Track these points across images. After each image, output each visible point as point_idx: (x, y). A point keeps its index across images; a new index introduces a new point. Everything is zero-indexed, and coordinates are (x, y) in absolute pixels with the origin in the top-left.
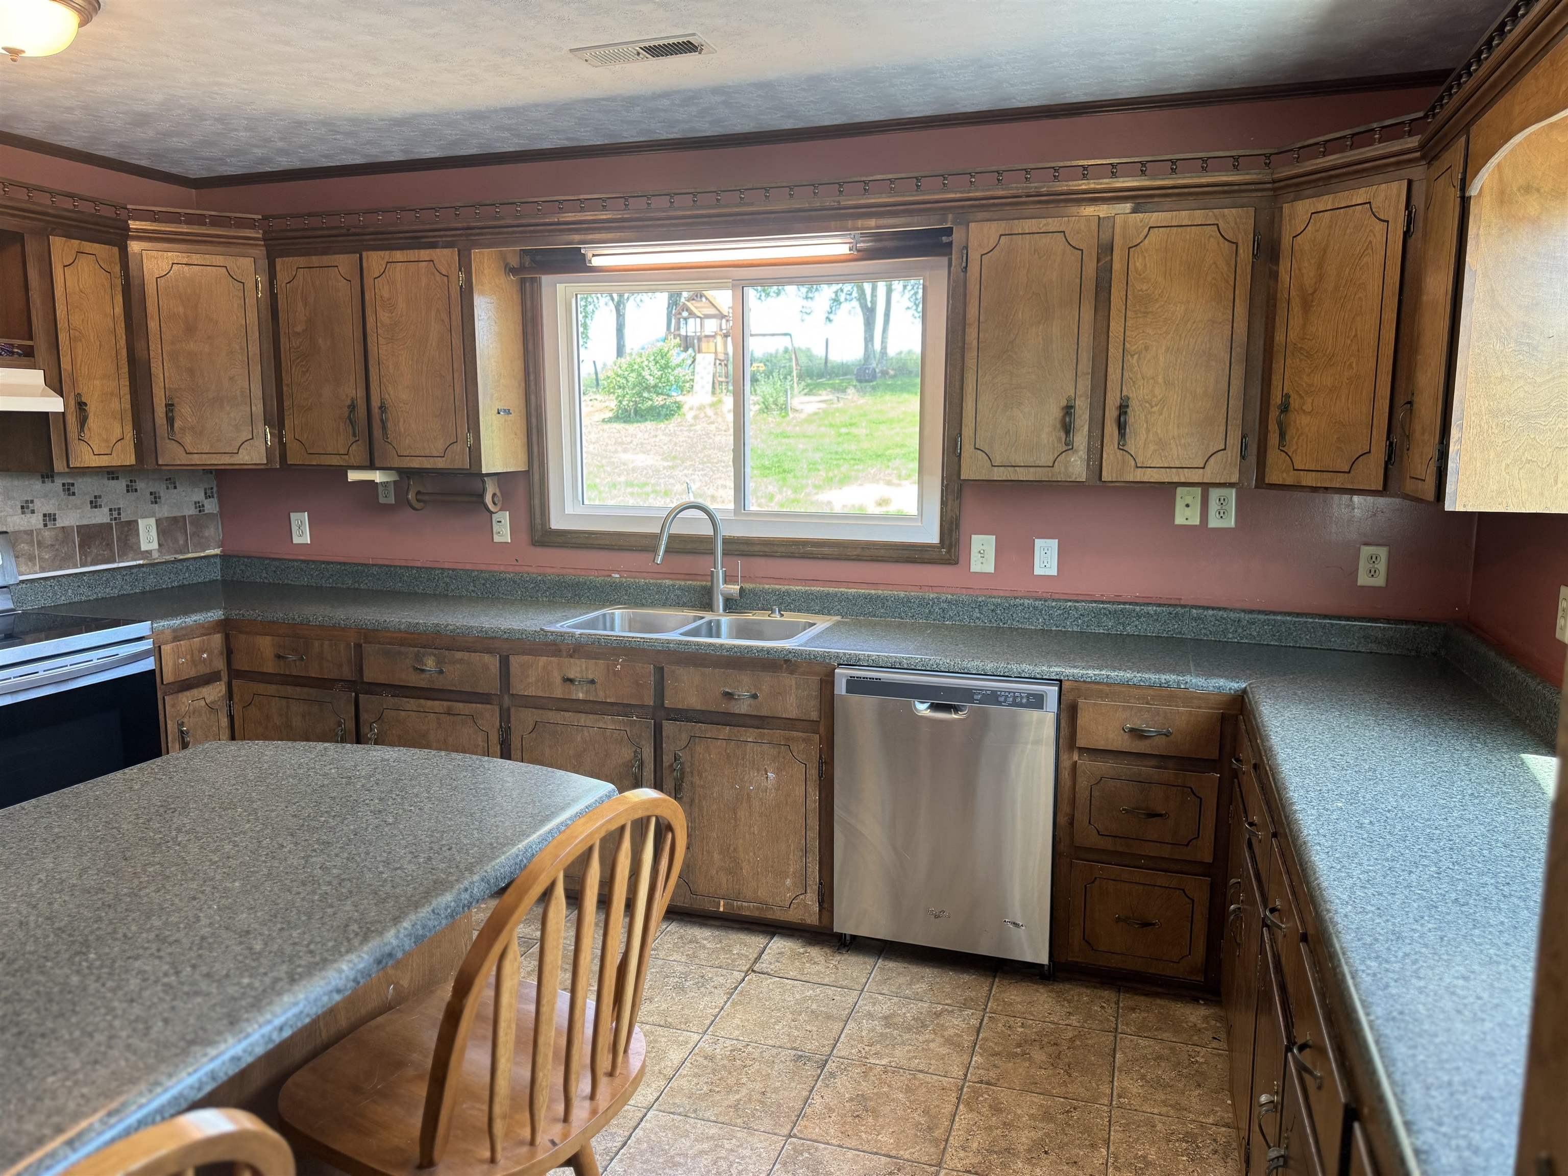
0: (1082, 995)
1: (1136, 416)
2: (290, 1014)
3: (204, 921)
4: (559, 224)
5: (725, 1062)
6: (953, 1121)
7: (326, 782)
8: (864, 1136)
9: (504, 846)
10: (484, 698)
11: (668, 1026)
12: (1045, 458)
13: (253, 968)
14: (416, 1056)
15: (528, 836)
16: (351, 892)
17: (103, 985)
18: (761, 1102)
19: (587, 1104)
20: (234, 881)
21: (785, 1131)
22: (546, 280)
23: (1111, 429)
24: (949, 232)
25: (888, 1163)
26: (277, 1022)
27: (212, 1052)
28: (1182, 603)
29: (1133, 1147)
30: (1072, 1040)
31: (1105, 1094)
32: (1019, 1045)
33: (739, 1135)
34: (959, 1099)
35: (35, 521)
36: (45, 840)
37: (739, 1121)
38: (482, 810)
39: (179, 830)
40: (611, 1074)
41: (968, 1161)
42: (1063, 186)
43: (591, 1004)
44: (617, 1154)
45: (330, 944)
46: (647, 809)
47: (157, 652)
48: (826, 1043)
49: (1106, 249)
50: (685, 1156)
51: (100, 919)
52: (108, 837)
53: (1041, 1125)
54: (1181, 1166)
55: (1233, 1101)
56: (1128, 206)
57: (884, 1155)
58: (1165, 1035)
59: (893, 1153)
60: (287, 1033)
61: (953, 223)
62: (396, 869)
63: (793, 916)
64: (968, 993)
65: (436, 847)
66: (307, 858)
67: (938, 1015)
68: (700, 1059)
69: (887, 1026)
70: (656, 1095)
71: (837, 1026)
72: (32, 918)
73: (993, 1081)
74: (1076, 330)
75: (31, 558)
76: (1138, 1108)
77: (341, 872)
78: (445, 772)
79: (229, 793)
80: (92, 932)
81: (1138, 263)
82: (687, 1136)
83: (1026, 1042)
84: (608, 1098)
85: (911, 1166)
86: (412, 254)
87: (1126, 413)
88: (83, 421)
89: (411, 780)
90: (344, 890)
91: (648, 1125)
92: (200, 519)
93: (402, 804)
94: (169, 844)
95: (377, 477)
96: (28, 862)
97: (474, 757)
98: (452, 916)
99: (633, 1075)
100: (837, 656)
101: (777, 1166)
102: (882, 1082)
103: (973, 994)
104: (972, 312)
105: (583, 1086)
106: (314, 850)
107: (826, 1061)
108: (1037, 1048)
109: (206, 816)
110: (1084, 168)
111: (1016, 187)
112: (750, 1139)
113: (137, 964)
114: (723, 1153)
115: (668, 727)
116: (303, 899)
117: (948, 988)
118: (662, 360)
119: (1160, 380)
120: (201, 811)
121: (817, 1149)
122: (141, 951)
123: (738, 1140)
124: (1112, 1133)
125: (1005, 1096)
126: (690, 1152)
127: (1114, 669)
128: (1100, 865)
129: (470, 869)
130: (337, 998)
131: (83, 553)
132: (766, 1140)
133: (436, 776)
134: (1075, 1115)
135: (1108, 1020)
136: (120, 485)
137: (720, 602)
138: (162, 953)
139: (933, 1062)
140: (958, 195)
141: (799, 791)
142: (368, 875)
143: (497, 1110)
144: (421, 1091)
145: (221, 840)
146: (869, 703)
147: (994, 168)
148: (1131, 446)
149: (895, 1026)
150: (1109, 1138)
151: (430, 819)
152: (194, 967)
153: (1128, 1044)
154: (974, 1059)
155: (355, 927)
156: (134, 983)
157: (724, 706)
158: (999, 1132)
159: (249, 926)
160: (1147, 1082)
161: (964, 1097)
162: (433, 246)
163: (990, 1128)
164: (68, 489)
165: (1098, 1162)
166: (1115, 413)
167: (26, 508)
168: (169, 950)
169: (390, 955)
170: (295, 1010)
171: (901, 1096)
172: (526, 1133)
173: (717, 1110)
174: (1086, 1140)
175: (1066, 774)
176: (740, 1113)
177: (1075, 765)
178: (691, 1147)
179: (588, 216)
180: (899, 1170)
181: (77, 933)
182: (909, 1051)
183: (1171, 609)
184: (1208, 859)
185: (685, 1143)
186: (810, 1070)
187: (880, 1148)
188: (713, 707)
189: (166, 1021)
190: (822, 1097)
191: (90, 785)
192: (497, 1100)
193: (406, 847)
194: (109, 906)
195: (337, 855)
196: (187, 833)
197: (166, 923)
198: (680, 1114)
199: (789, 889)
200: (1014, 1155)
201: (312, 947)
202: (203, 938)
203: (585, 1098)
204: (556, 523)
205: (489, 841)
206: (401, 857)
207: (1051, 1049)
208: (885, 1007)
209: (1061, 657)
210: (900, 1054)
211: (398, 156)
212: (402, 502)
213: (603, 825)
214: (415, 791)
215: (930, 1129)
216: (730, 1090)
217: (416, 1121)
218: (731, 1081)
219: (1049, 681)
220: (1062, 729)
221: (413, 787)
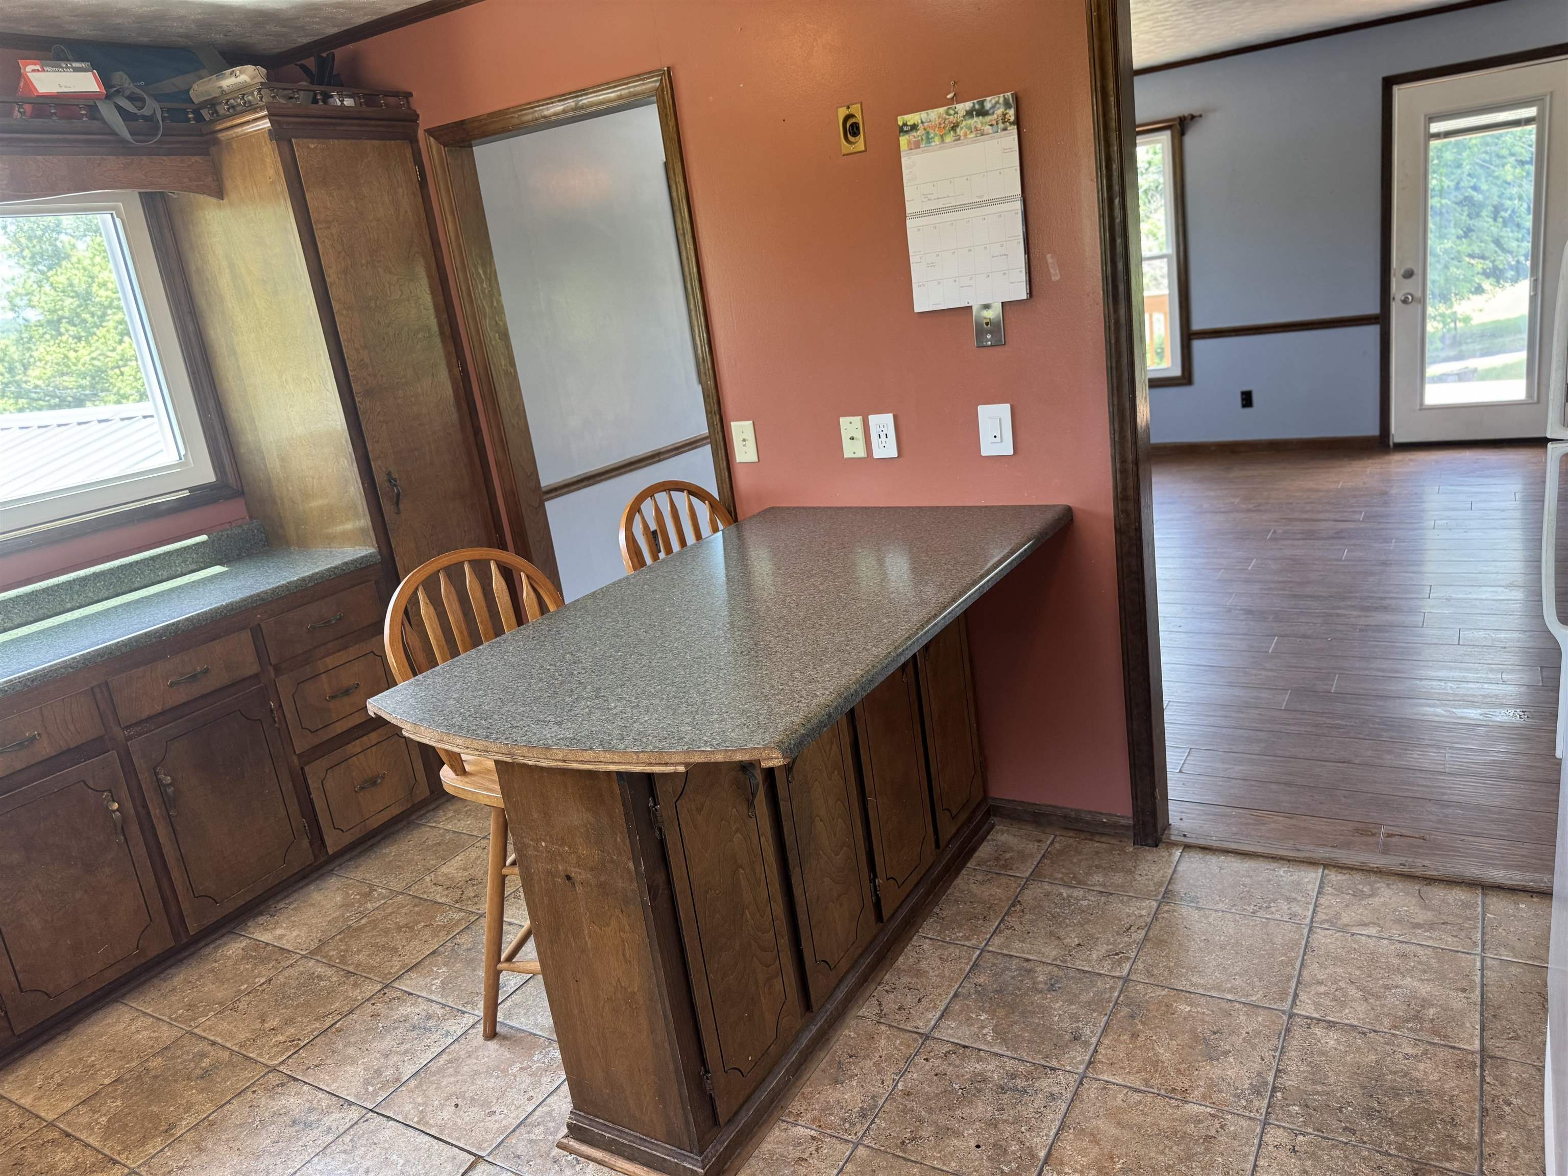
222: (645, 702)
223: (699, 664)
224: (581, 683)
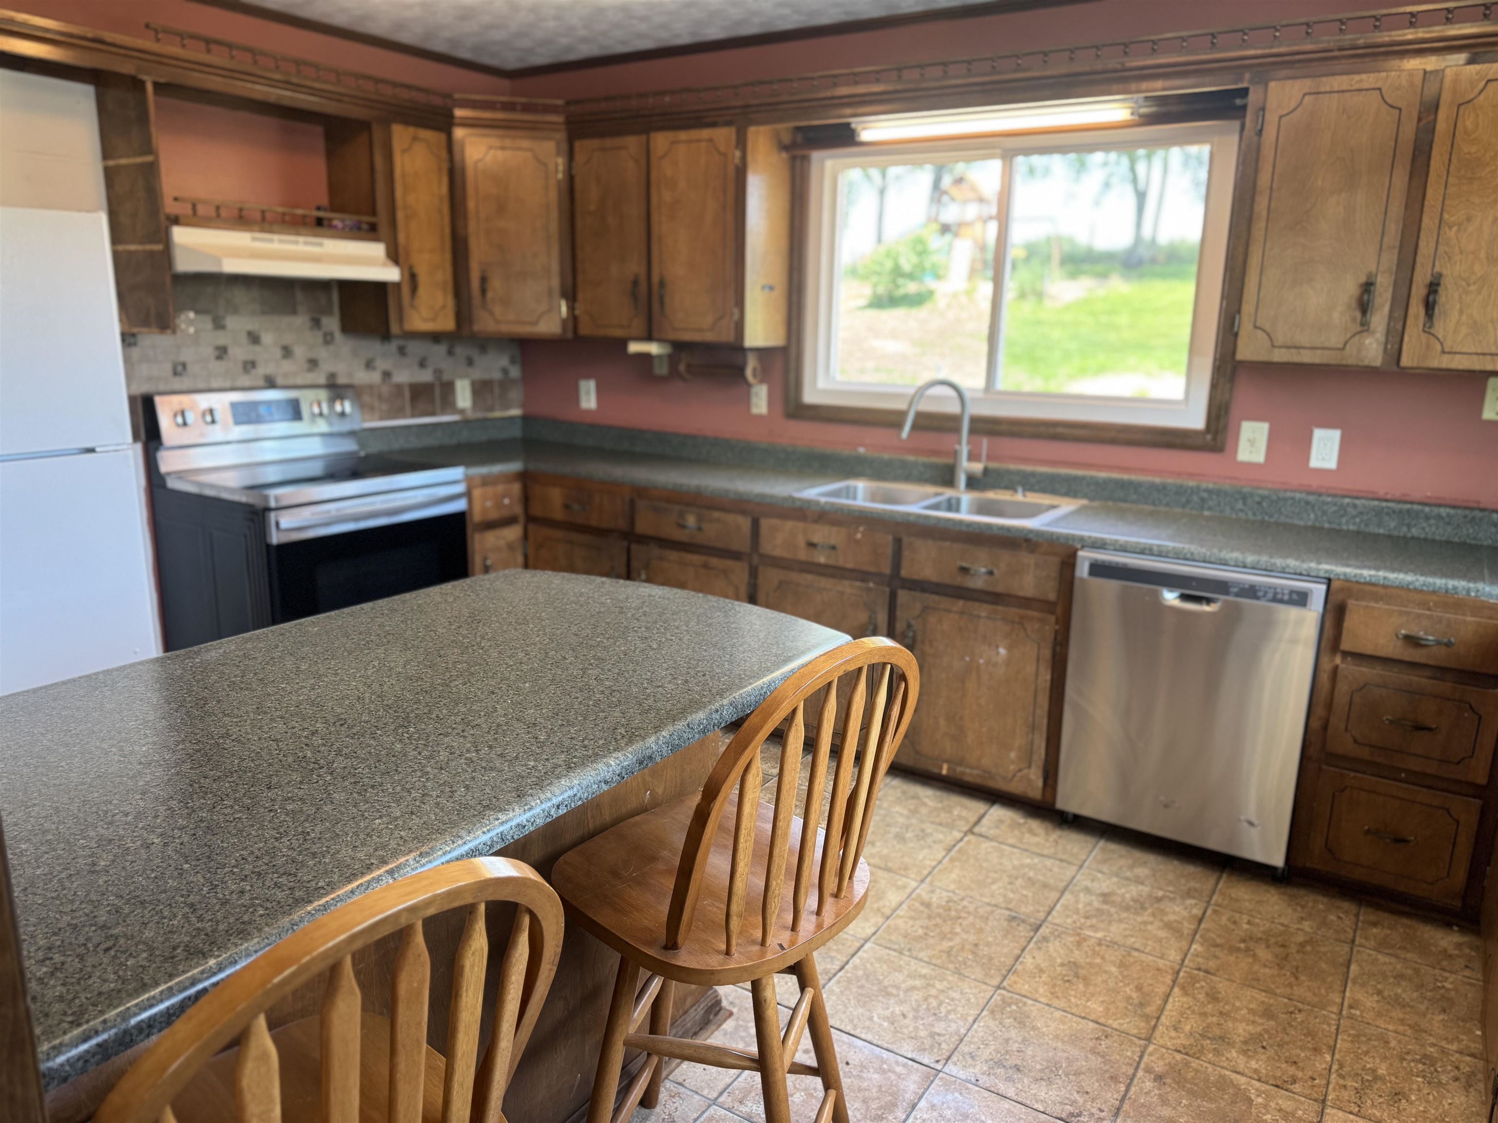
0: (1318, 902)
1: (1447, 297)
2: (566, 795)
3: (501, 712)
4: (833, 98)
5: (941, 911)
6: (1166, 1002)
7: (602, 610)
8: (1073, 1000)
9: (751, 678)
10: (736, 556)
11: (888, 870)
12: (1335, 339)
13: (538, 754)
14: (665, 853)
15: (772, 672)
16: (620, 701)
17: (420, 753)
18: (973, 953)
19: (814, 918)
20: (525, 682)
21: (995, 982)
22: (816, 156)
23: (1417, 309)
24: (1244, 93)
25: (1096, 1029)
26: (555, 801)
27: (503, 817)
28: (1482, 506)
29: (1362, 1059)
30: (1302, 945)
31: (1335, 1003)
32: (1244, 941)
33: (950, 978)
34: (1174, 981)
35: (375, 377)
36: (378, 635)
37: (951, 966)
38: (733, 646)
39: (483, 638)
40: (836, 896)
41: (1179, 1042)
42: (1385, 37)
43: (821, 833)
44: (835, 975)
45: (601, 742)
46: (884, 656)
47: (468, 494)
48: (1041, 909)
49: (1431, 108)
50: (898, 988)
51: (418, 701)
52: (427, 638)
53: (1260, 1020)
54: (1415, 1087)
55: (1484, 1033)
56: (1462, 57)
57: (1092, 1021)
58: (1409, 956)
59: (1102, 1020)
60: (562, 811)
61: (1251, 81)
62: (659, 687)
63: (1015, 787)
64: (1192, 884)
65: (692, 672)
66: (584, 670)
67: (1159, 900)
68: (917, 905)
69: (1105, 902)
70: (873, 930)
71: (1054, 895)
72: (367, 695)
73: (1212, 971)
74: (1385, 198)
75: (372, 409)
76: (1370, 1021)
77: (612, 684)
78: (701, 610)
79: (524, 612)
80: (412, 711)
81: (1468, 121)
82: (900, 971)
83: (1251, 938)
84: (833, 917)
85: (1119, 1036)
86: (695, 134)
87: (1436, 292)
88: (414, 288)
89: (673, 614)
90: (614, 699)
91: (865, 955)
92: (506, 384)
93: (664, 634)
94: (475, 648)
95: (653, 348)
96: (366, 651)
97: (727, 601)
98: (704, 732)
99: (857, 900)
100: (1081, 539)
101: (985, 1013)
102: (1095, 954)
103: (1197, 885)
104: (1264, 179)
105: (811, 901)
106: (591, 664)
107: (1040, 926)
108: (1263, 946)
109: (505, 628)
110: (1412, 14)
111: (1328, 40)
112: (960, 984)
113: (446, 740)
114: (933, 992)
115: (903, 596)
116: (580, 703)
117: (1171, 876)
118: (920, 248)
119: (1482, 255)
120: (500, 623)
121: (1025, 1004)
122: (450, 730)
123: (949, 982)
124: (1339, 1041)
125: (1222, 986)
126: (903, 986)
127: (1393, 570)
128: (1352, 774)
129: (721, 694)
130: (605, 787)
131: (413, 407)
132: (976, 987)
133: (693, 613)
134: (1300, 1017)
135: (1345, 932)
136: (441, 349)
137: (962, 480)
138: (465, 734)
139: (1150, 943)
140: (1259, 52)
141: (1030, 669)
142: (635, 689)
143: (734, 908)
144: (669, 883)
145: (516, 649)
146: (1111, 586)
147: (1303, 20)
148: (1440, 327)
149: (1113, 904)
150: (1335, 1045)
151: (688, 649)
152: (490, 747)
153: (1365, 957)
154: (1194, 946)
155: (623, 731)
156: (443, 755)
157: (959, 580)
158: (1214, 1019)
159: (536, 720)
160: (1384, 998)
161: (1180, 980)
162: (713, 125)
163: (1204, 1015)
164: (402, 351)
165: (1320, 1066)
166: (1423, 292)
167: (369, 365)
168: (472, 732)
169: (650, 757)
170: (570, 793)
171: (1113, 969)
172: (759, 934)
173: (930, 952)
174: (1308, 1042)
175: (1324, 677)
176: (952, 958)
177: (1335, 669)
178: (904, 981)
179: (861, 89)
180: (1106, 1037)
181: (401, 710)
182: (1125, 929)
183: (1467, 512)
184: (1482, 780)
185: (899, 977)
186: (1023, 931)
187: (1089, 1013)
188: (947, 580)
189: (467, 787)
190: (1034, 958)
191: (414, 595)
192: (735, 899)
193: (667, 669)
194: (426, 692)
195: (609, 670)
196: (489, 640)
197: (470, 710)
198: (895, 950)
199: (1013, 762)
200: (1228, 1043)
201: (586, 742)
202: (499, 725)
203: (812, 912)
204: (809, 397)
205: (738, 672)
206: (663, 677)
207: (1278, 950)
208: (1105, 884)
209: (1333, 555)
210: (1116, 931)
211: (685, 39)
212: (674, 373)
213: (841, 665)
214: (676, 624)
215: (1141, 1005)
216: (943, 937)
217: (665, 908)
218: (946, 929)
219: (1315, 578)
220: (1326, 630)
221: (675, 620)
222: (582, 599)
223: (525, 619)
224: (637, 619)
